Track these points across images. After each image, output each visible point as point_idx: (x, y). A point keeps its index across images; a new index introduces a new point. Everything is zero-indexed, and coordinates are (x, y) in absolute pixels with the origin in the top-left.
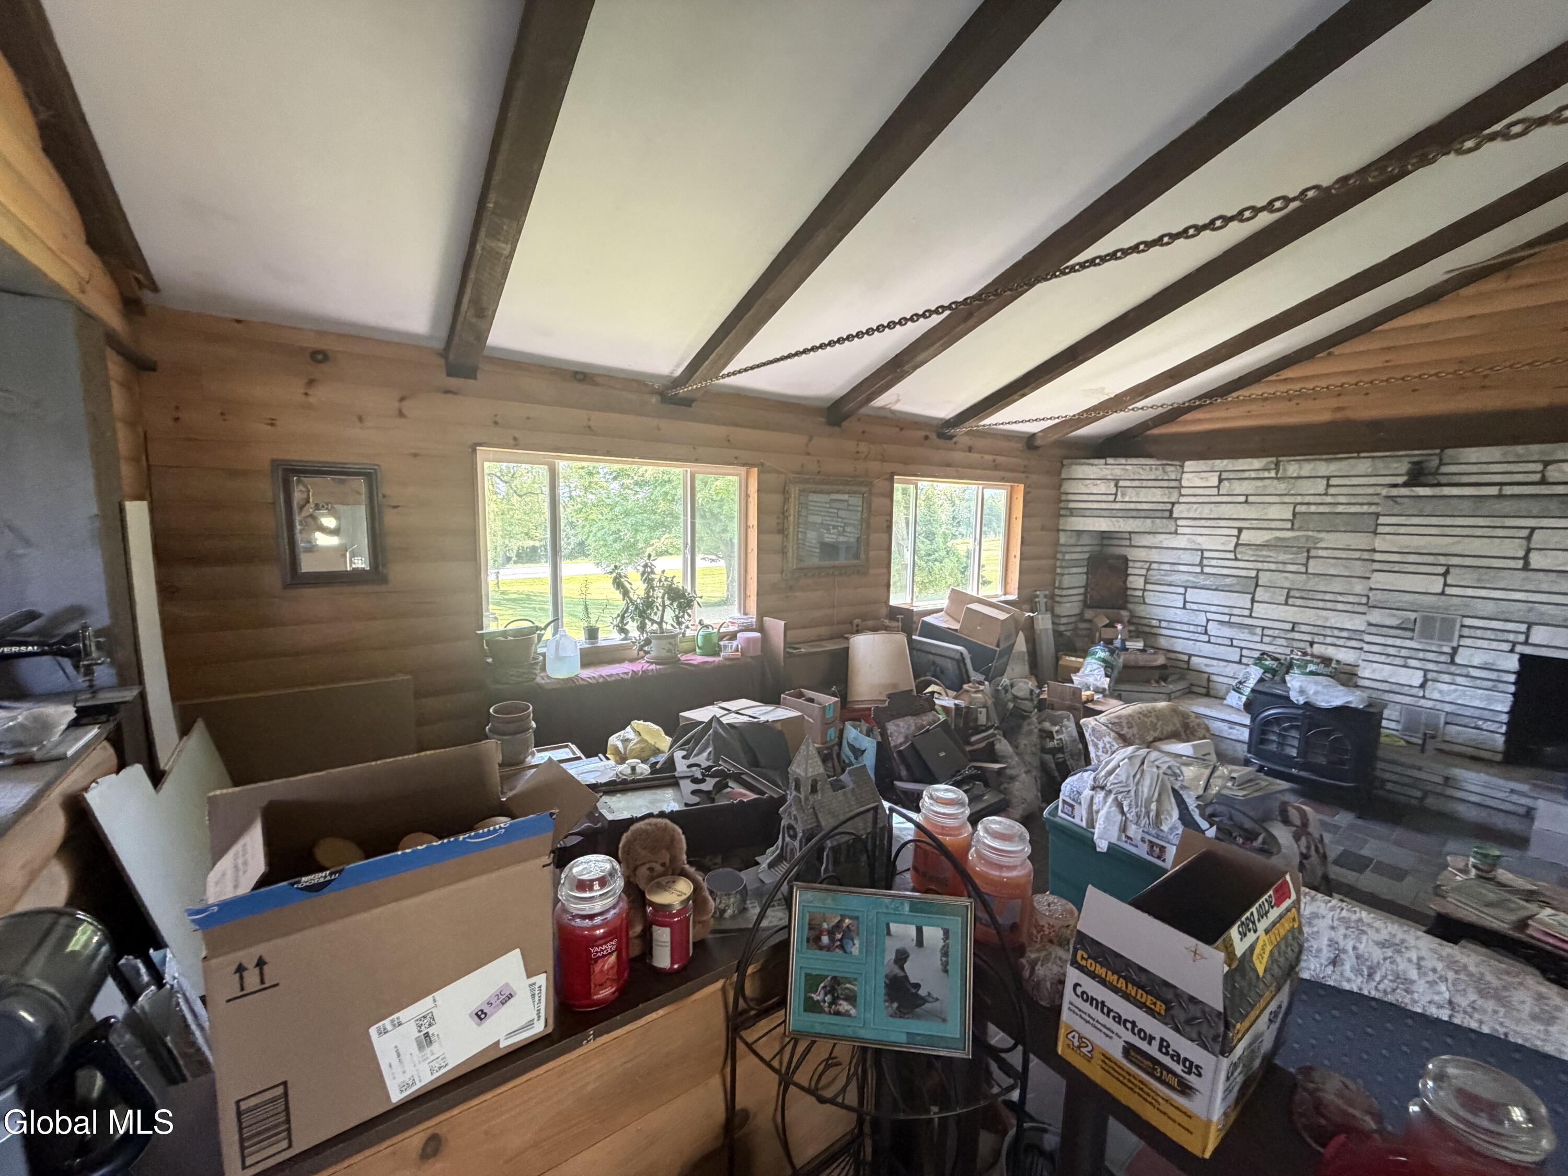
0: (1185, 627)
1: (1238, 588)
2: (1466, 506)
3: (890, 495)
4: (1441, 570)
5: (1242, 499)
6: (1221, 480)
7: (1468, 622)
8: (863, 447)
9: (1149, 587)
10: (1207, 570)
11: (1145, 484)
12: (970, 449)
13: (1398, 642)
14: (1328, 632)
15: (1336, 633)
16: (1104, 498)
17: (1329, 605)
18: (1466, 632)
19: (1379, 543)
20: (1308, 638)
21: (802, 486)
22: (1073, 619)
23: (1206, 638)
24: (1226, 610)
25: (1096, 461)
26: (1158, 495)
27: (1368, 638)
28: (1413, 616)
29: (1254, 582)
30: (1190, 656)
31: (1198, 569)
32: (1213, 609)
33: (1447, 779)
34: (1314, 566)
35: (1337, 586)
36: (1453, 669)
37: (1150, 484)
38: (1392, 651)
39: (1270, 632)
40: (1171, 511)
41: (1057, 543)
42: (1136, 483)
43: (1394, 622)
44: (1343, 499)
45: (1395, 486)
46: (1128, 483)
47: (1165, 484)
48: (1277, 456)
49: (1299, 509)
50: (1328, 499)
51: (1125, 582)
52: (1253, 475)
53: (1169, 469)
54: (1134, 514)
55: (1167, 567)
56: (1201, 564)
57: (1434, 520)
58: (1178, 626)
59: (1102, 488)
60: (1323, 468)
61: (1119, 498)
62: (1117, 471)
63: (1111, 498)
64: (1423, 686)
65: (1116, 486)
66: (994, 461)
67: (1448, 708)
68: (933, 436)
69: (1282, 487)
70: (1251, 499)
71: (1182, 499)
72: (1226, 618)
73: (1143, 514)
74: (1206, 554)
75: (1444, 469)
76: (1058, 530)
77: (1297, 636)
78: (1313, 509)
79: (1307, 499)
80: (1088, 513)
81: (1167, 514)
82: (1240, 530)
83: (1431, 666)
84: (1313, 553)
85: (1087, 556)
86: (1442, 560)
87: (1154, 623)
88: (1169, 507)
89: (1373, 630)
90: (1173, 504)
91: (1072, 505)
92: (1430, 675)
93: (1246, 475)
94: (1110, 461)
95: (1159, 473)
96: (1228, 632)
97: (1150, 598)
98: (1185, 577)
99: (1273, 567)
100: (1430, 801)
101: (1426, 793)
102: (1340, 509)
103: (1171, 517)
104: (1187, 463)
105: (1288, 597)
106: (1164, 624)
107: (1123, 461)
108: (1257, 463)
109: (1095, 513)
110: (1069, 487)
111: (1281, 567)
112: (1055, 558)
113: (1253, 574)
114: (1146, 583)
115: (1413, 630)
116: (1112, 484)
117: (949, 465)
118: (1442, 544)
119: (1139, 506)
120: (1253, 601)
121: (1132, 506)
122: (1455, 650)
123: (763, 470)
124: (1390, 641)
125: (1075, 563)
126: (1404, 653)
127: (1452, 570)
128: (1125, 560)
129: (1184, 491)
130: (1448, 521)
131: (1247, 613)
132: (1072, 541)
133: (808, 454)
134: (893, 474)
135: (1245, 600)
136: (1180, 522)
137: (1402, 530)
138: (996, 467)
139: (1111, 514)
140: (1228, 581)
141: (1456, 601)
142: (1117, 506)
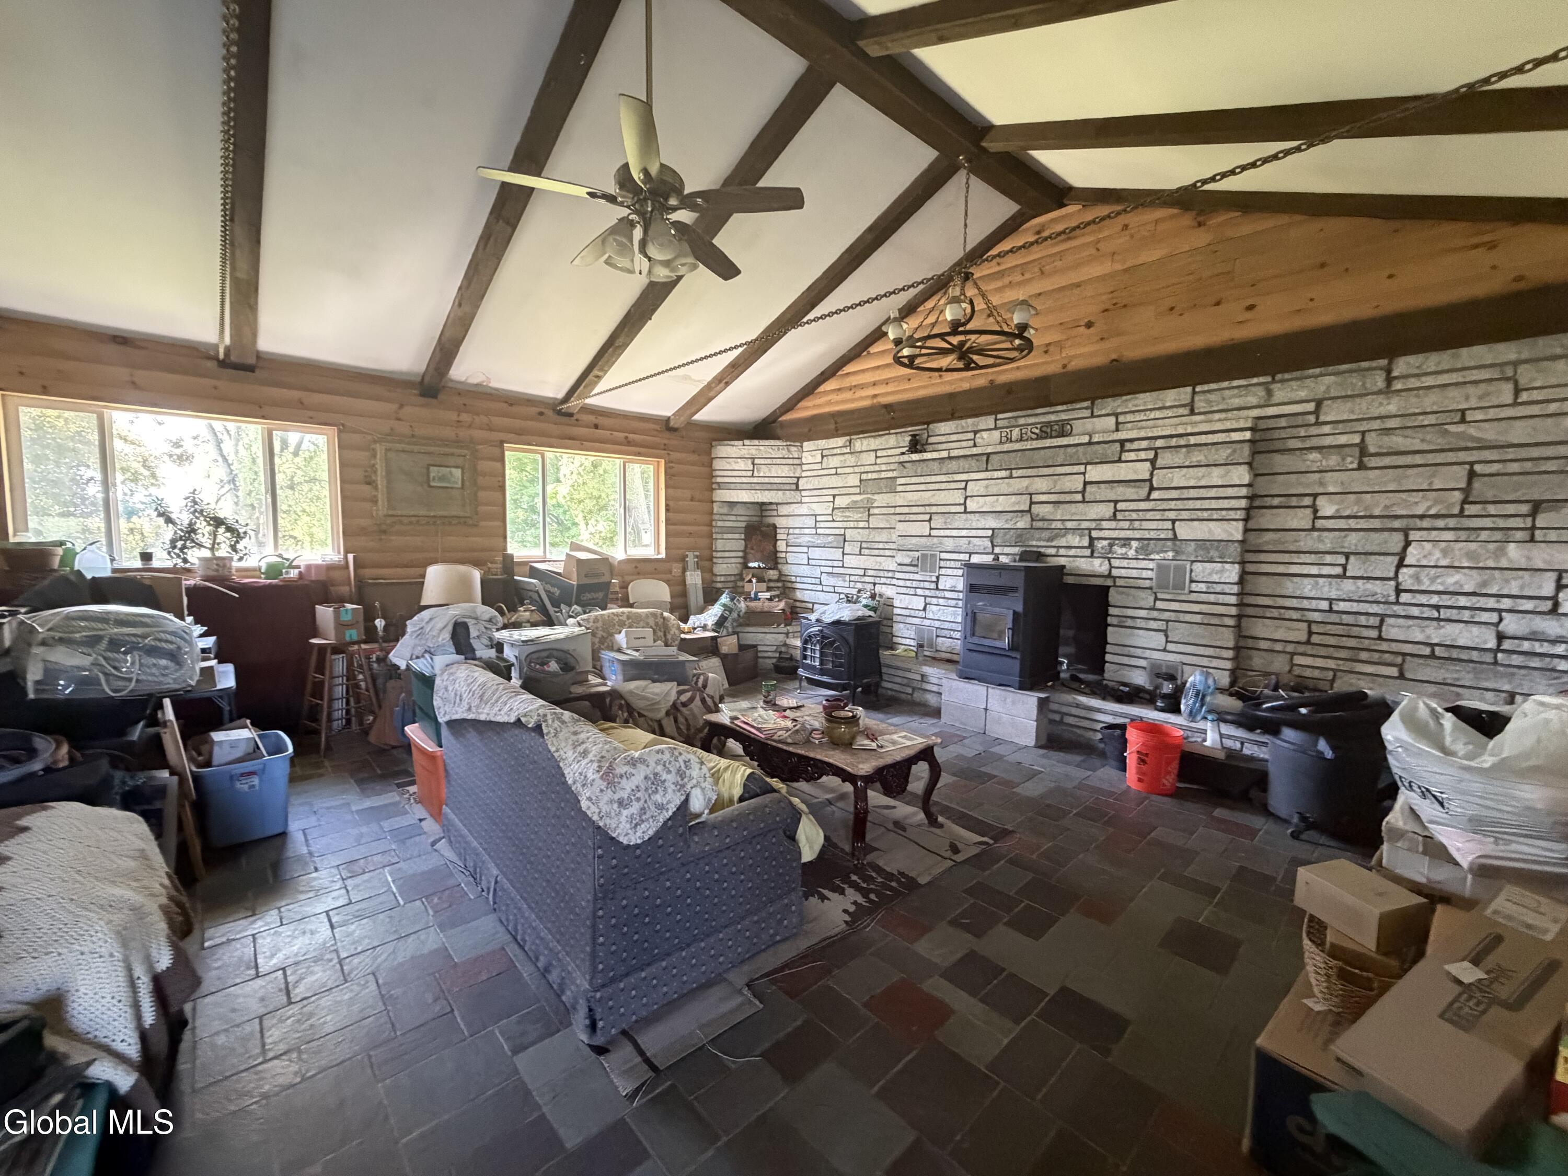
0: (809, 580)
1: (835, 544)
2: (935, 465)
3: (502, 460)
4: (927, 517)
5: (833, 471)
6: (823, 457)
7: (944, 556)
8: (465, 417)
9: (790, 549)
10: (819, 531)
11: (775, 461)
12: (596, 427)
13: (911, 576)
14: (881, 574)
15: (886, 574)
16: (744, 473)
17: (882, 552)
18: (943, 564)
19: (899, 499)
20: (871, 580)
21: (389, 445)
22: (733, 578)
23: (820, 588)
24: (830, 563)
25: (736, 443)
26: (785, 471)
27: (898, 575)
28: (917, 554)
29: (842, 538)
30: (813, 604)
31: (814, 531)
32: (823, 563)
33: (923, 676)
34: (874, 522)
35: (884, 536)
36: (938, 593)
37: (778, 461)
38: (908, 584)
39: (852, 578)
40: (797, 484)
41: (712, 513)
42: (769, 461)
43: (907, 561)
44: (884, 467)
45: (903, 454)
46: (762, 461)
47: (790, 462)
48: (849, 434)
49: (864, 477)
50: (877, 468)
51: (775, 546)
52: (838, 451)
53: (793, 449)
54: (769, 486)
55: (797, 531)
56: (816, 528)
57: (922, 479)
58: (806, 580)
59: (742, 465)
60: (874, 443)
61: (756, 474)
62: (753, 451)
63: (750, 474)
64: (925, 609)
65: (753, 464)
66: (626, 438)
67: (937, 624)
68: (549, 413)
69: (851, 460)
70: (839, 471)
71: (804, 474)
72: (830, 570)
73: (775, 487)
74: (819, 518)
75: (931, 440)
76: (713, 502)
77: (867, 579)
78: (870, 476)
79: (867, 468)
80: (733, 486)
81: (794, 487)
82: (834, 496)
83: (927, 593)
84: (872, 511)
85: (744, 524)
86: (928, 509)
87: (793, 579)
88: (795, 480)
89: (899, 568)
90: (798, 478)
91: (719, 480)
92: (928, 600)
93: (835, 451)
94: (747, 442)
95: (784, 453)
96: (832, 581)
97: (791, 558)
98: (807, 538)
99: (852, 525)
100: (917, 696)
101: (914, 689)
102: (883, 475)
103: (797, 489)
104: (805, 444)
105: (861, 548)
106: (798, 579)
107: (756, 442)
108: (840, 441)
109: (738, 486)
110: (717, 464)
111: (856, 524)
112: (711, 525)
113: (842, 531)
114: (787, 546)
115: (916, 566)
116: (750, 461)
117: (570, 438)
118: (926, 497)
119: (772, 480)
120: (844, 554)
121: (766, 480)
122: (938, 578)
123: (343, 430)
124: (907, 576)
125: (731, 530)
126: (915, 584)
127: (934, 517)
128: (775, 527)
129: (805, 467)
130: (928, 479)
131: (840, 564)
132: (725, 510)
133: (399, 419)
134: (502, 442)
135: (837, 554)
136: (804, 493)
137: (909, 488)
138: (629, 443)
139: (751, 487)
140: (830, 539)
141: (935, 540)
142: (755, 480)
